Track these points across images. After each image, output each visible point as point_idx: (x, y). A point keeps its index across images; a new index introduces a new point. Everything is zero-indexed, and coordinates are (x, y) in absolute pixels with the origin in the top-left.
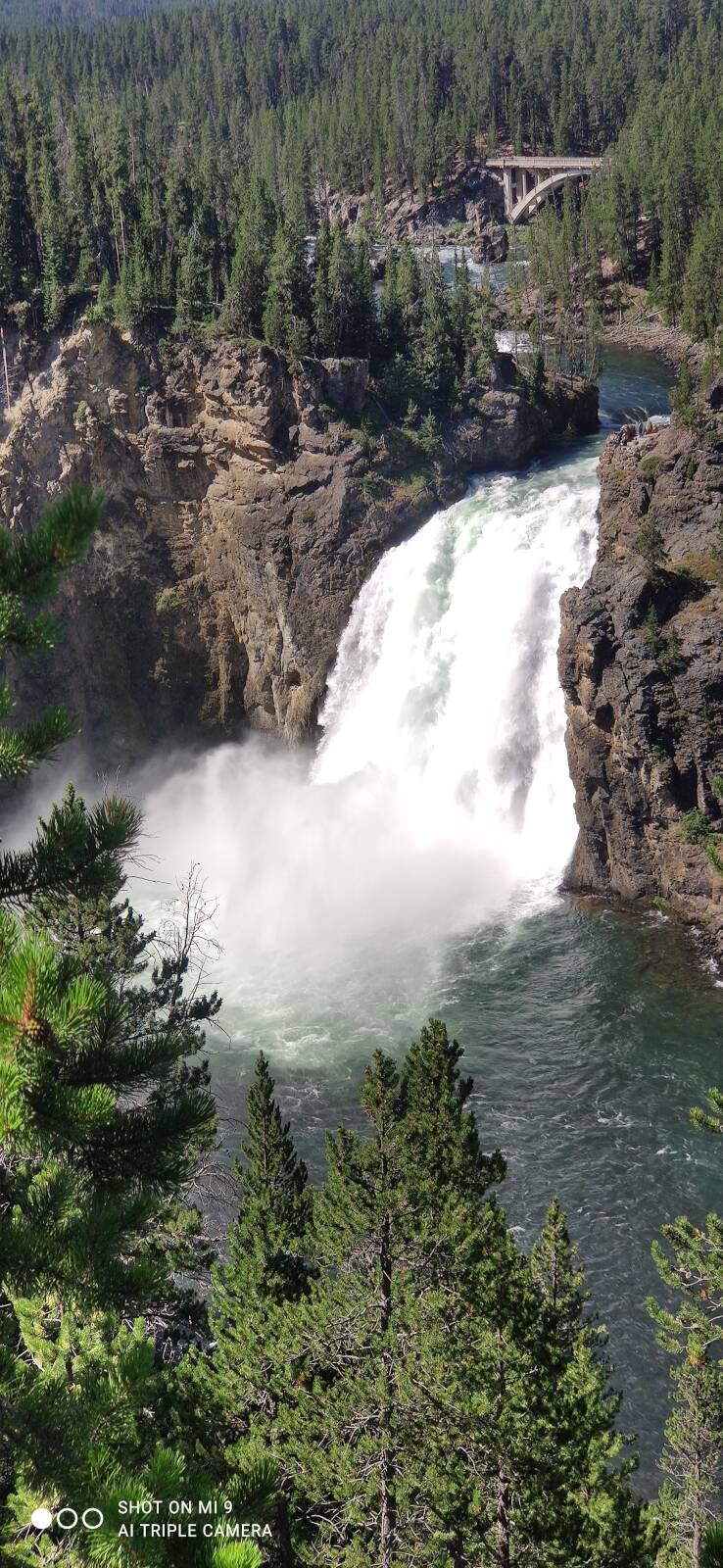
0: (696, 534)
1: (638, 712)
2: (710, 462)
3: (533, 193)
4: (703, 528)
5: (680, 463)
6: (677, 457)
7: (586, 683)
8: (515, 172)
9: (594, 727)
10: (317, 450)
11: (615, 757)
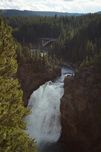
0: (79, 91)
1: (72, 116)
2: (81, 81)
3: (47, 43)
4: (80, 90)
5: (77, 80)
6: (76, 79)
7: (64, 111)
8: (44, 40)
9: (65, 118)
10: (24, 77)
11: (68, 122)
